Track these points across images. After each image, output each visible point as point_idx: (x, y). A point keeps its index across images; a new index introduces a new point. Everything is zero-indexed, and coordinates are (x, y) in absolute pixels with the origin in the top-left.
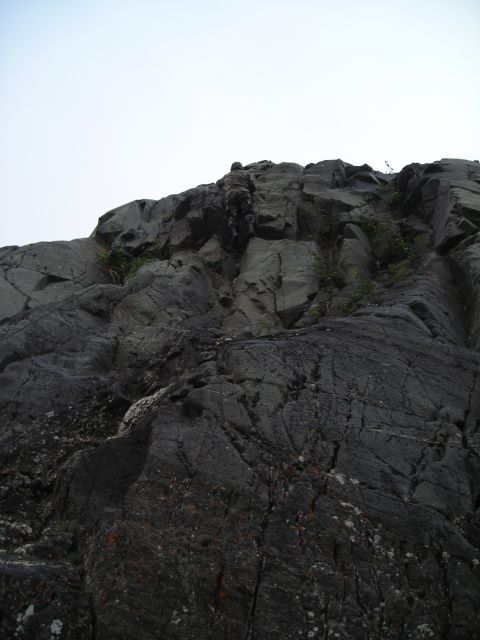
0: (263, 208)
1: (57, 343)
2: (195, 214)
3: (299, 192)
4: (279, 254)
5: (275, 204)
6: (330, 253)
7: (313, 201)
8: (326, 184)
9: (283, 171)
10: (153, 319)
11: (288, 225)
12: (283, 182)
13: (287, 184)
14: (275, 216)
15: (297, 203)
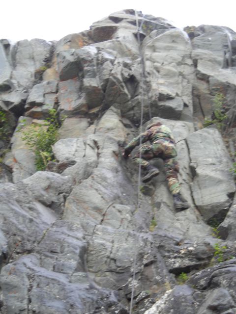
0: (161, 84)
1: (34, 242)
2: (91, 82)
3: (193, 69)
4: (186, 140)
5: (171, 81)
6: (231, 143)
7: (208, 82)
8: (219, 63)
9: (173, 41)
10: (104, 215)
11: (185, 105)
12: (176, 55)
13: (180, 59)
14: (173, 95)
15: (192, 81)
